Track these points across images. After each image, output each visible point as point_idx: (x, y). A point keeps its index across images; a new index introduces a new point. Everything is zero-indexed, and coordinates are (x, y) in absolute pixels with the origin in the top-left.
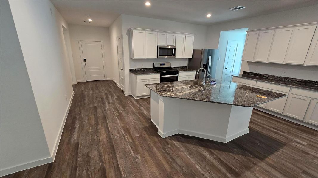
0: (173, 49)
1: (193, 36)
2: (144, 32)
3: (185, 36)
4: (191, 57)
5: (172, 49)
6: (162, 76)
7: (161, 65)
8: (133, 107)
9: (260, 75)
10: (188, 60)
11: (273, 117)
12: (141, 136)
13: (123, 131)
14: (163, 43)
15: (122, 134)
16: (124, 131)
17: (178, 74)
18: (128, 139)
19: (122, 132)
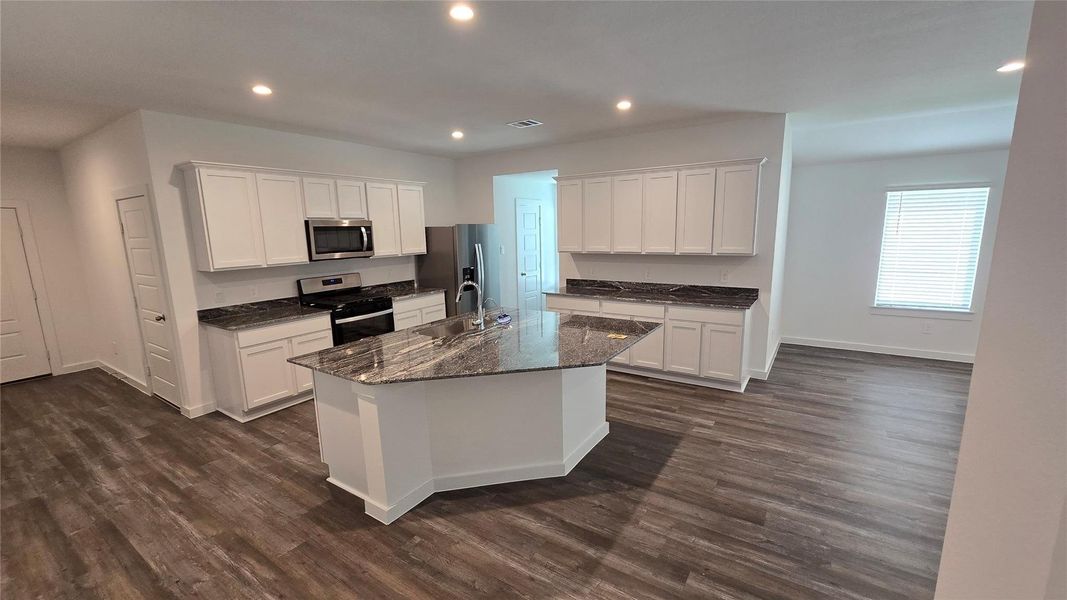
0: (363, 230)
1: (421, 189)
2: (248, 175)
3: (393, 186)
4: (423, 250)
5: (359, 228)
6: (338, 322)
7: (326, 283)
8: (239, 454)
9: (603, 284)
10: (413, 259)
11: (648, 382)
12: (306, 544)
13: (220, 552)
14: (323, 212)
15: (223, 563)
16: (228, 549)
17: (390, 307)
18: (253, 573)
19: (217, 558)
